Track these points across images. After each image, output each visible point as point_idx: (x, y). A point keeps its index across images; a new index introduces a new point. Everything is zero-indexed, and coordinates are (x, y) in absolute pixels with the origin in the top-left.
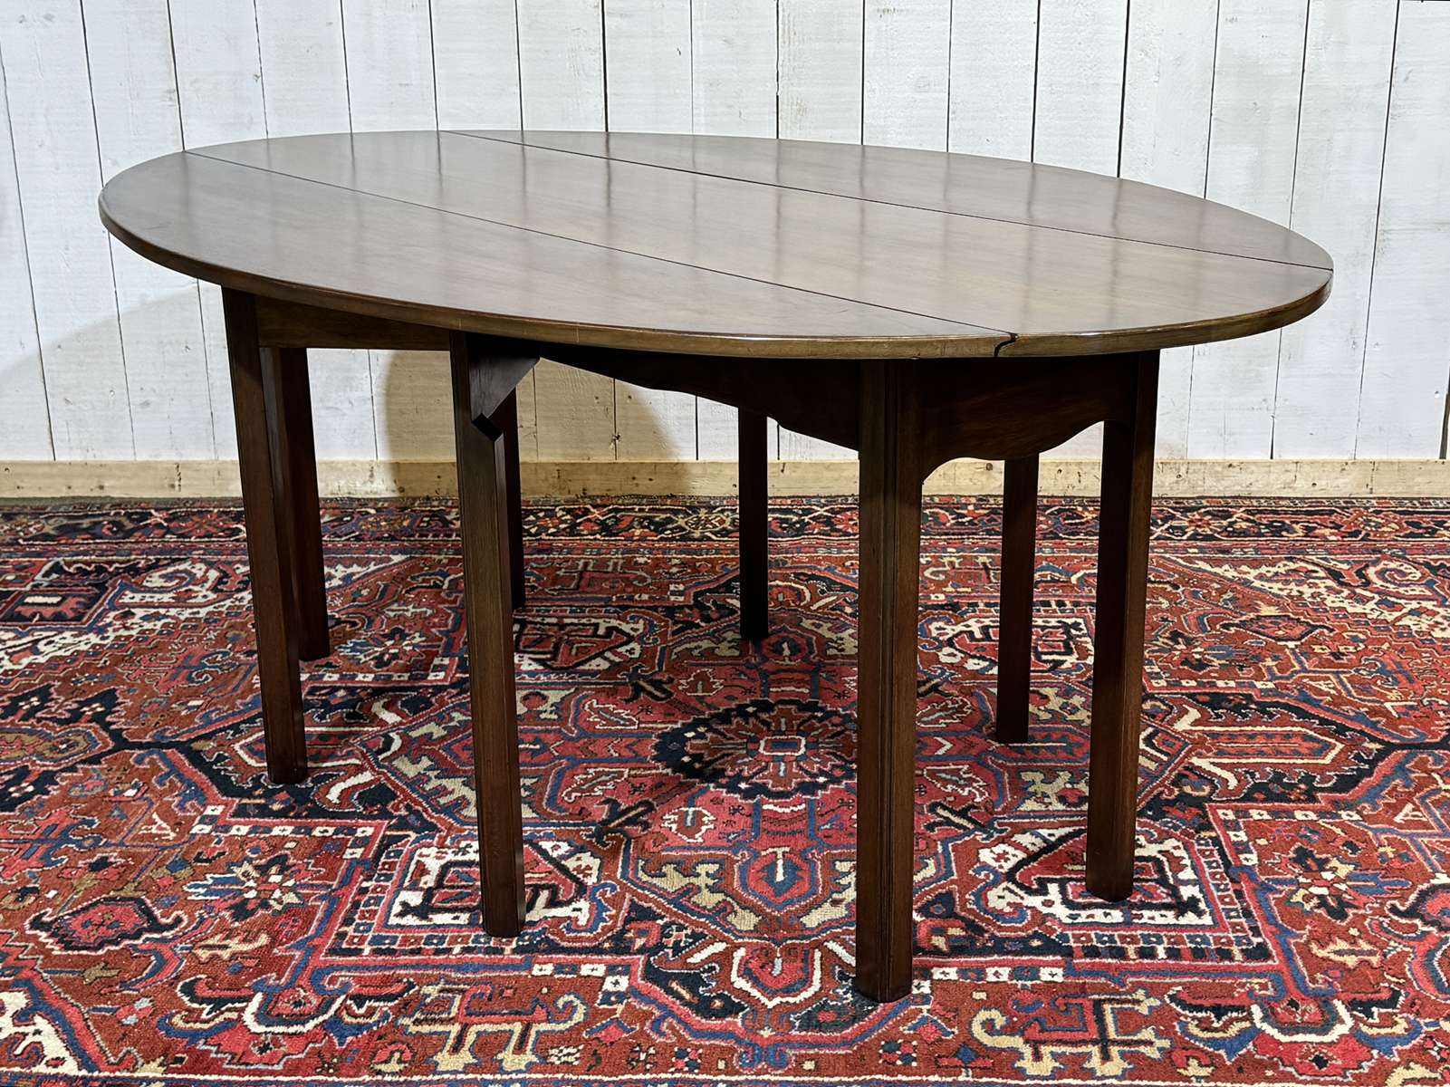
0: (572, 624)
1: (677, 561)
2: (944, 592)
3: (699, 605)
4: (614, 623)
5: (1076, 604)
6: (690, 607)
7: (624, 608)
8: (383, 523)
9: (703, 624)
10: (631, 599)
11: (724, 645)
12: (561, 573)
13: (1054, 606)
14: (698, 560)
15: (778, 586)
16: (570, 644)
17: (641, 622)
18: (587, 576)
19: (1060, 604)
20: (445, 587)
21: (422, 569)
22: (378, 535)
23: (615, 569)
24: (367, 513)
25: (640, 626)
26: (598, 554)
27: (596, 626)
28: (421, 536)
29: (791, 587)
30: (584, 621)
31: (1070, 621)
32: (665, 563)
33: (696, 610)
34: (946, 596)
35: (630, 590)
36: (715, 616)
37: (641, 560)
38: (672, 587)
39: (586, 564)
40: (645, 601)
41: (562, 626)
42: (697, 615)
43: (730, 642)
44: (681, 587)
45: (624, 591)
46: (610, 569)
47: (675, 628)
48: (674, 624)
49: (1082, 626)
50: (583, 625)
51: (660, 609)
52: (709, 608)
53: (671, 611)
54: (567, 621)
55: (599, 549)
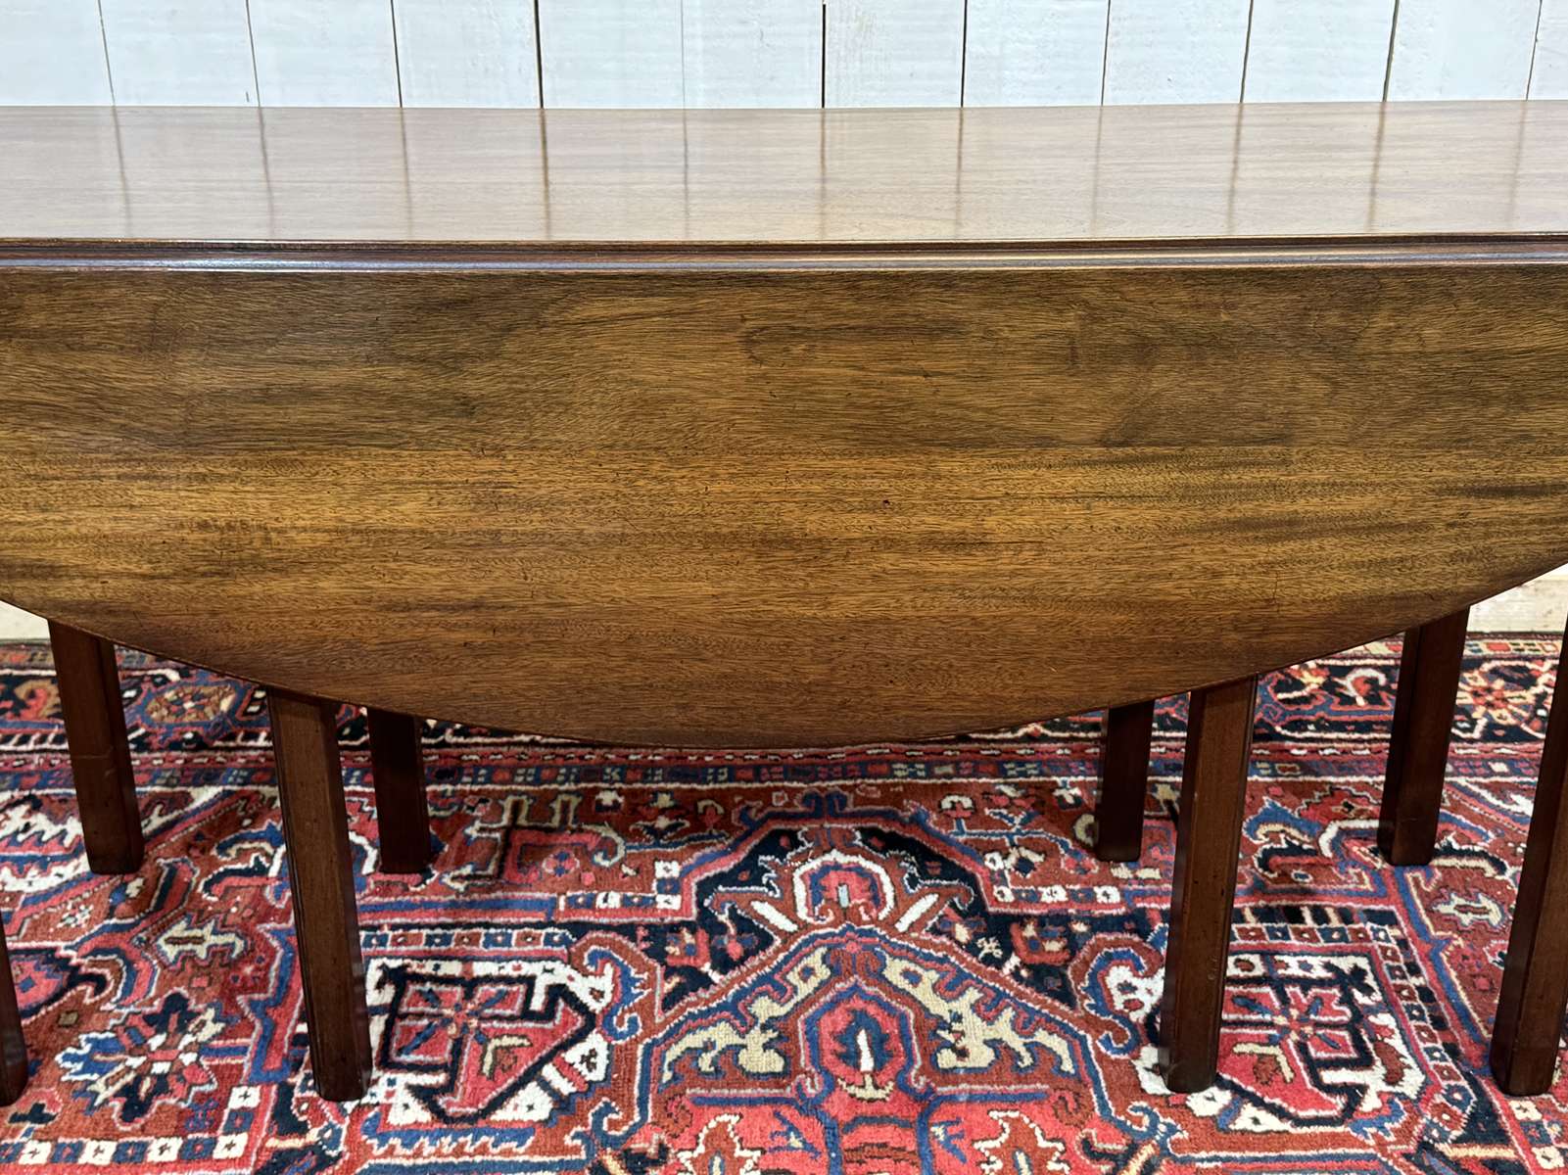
0: (488, 979)
1: (664, 800)
2: (1116, 882)
3: (706, 922)
4: (562, 973)
5: (1346, 916)
6: (692, 927)
7: (579, 929)
8: (188, 705)
9: (715, 977)
10: (590, 904)
11: (756, 1038)
12: (472, 831)
13: (1309, 922)
14: (703, 796)
15: (837, 867)
16: (483, 1038)
17: (609, 970)
18: (518, 839)
19: (1320, 915)
20: (274, 872)
21: (239, 824)
22: (174, 736)
23: (564, 821)
24: (166, 680)
25: (605, 983)
26: (538, 781)
27: (529, 981)
28: (247, 738)
29: (860, 871)
30: (508, 969)
31: (1345, 964)
32: (647, 804)
33: (702, 934)
34: (1123, 893)
35: (589, 878)
36: (735, 950)
37: (607, 798)
38: (661, 870)
39: (516, 808)
40: (614, 912)
41: (470, 984)
42: (704, 950)
43: (764, 1028)
44: (675, 869)
45: (578, 883)
46: (556, 822)
47: (668, 987)
48: (667, 976)
49: (1370, 980)
50: (508, 980)
51: (641, 933)
52: (723, 928)
53: (660, 934)
54: (480, 969)
55: (539, 768)
